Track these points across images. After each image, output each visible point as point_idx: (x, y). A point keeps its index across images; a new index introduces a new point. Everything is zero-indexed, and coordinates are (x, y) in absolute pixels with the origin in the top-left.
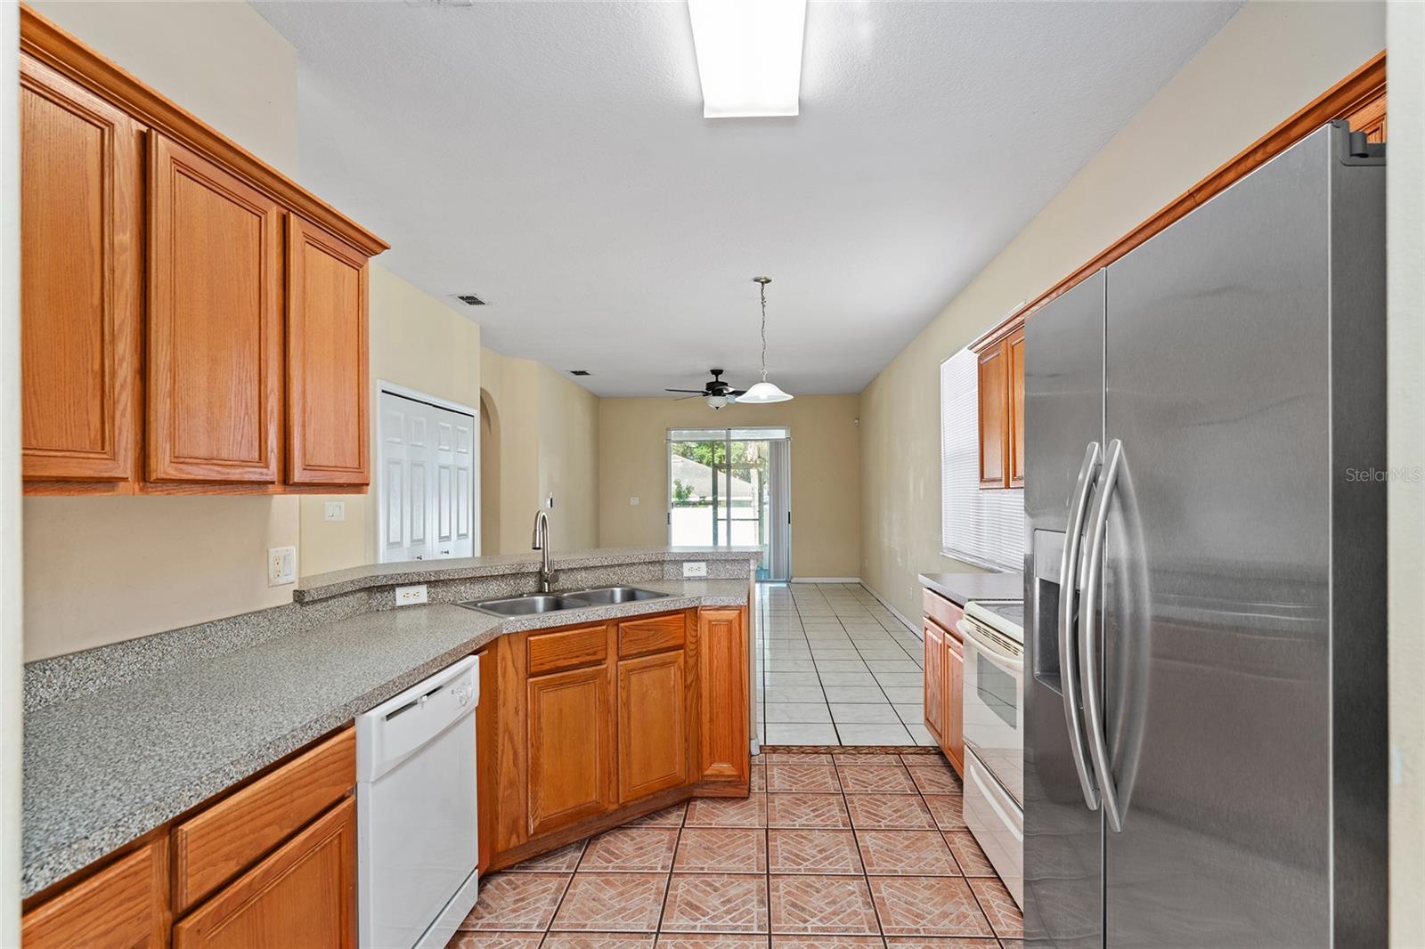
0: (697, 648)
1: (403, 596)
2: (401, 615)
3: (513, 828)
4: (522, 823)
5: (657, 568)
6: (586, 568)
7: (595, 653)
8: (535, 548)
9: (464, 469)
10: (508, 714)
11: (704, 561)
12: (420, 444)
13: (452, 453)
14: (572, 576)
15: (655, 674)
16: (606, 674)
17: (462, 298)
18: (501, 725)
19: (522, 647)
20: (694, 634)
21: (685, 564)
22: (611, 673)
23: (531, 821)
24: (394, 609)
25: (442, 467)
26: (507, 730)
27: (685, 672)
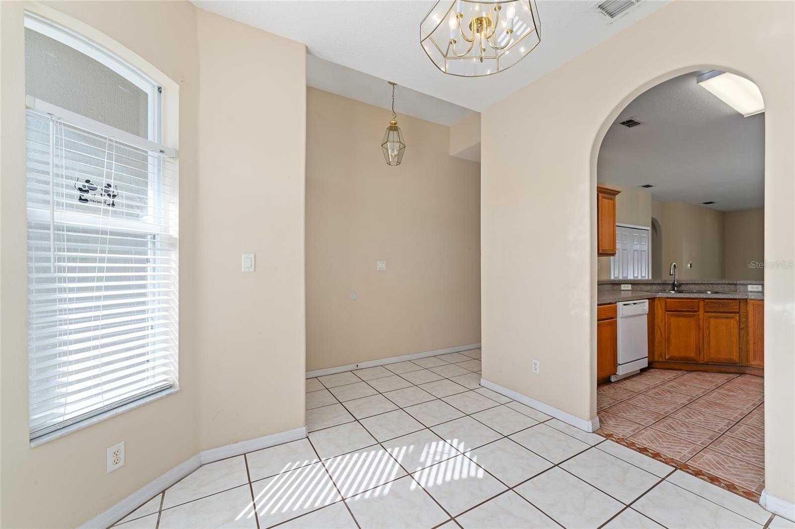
0: (747, 314)
1: (623, 287)
2: (622, 292)
3: (660, 356)
4: (663, 355)
5: (733, 286)
6: (694, 284)
7: (693, 308)
8: (670, 275)
9: (644, 251)
10: (658, 321)
11: (760, 284)
12: (626, 242)
13: (638, 245)
14: (688, 286)
15: (723, 321)
16: (699, 316)
17: (643, 186)
18: (656, 326)
19: (664, 302)
20: (745, 309)
21: (749, 286)
22: (701, 316)
23: (667, 355)
24: (621, 290)
25: (634, 251)
26: (658, 326)
27: (739, 323)
